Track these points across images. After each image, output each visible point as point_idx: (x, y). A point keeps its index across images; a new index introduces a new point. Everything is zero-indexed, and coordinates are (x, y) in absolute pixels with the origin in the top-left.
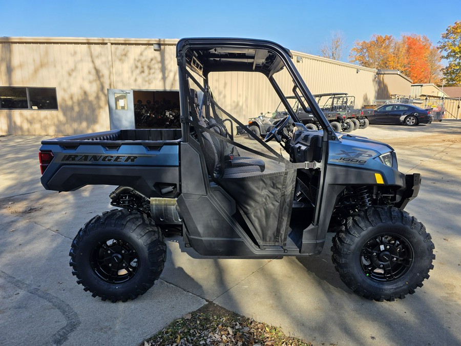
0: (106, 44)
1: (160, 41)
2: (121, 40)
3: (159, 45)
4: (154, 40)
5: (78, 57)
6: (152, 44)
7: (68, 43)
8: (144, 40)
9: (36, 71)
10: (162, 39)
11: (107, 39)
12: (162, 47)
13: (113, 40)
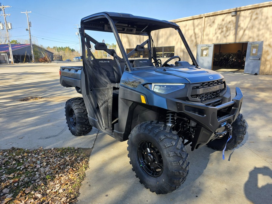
0: (202, 18)
1: (237, 9)
2: (211, 13)
3: (236, 12)
4: (232, 9)
5: (187, 28)
6: (231, 13)
7: (183, 21)
8: (226, 11)
9: (168, 38)
10: (238, 8)
11: (203, 15)
12: (238, 13)
13: (206, 14)
